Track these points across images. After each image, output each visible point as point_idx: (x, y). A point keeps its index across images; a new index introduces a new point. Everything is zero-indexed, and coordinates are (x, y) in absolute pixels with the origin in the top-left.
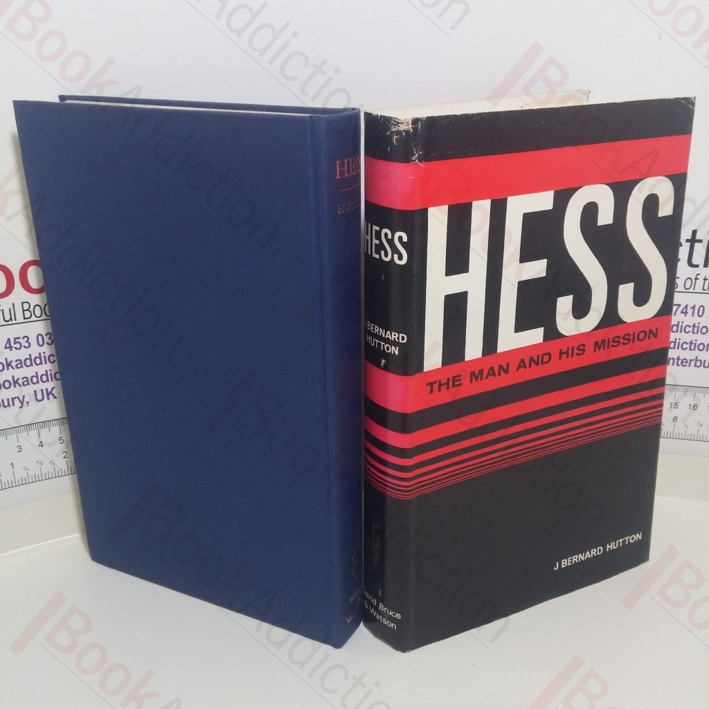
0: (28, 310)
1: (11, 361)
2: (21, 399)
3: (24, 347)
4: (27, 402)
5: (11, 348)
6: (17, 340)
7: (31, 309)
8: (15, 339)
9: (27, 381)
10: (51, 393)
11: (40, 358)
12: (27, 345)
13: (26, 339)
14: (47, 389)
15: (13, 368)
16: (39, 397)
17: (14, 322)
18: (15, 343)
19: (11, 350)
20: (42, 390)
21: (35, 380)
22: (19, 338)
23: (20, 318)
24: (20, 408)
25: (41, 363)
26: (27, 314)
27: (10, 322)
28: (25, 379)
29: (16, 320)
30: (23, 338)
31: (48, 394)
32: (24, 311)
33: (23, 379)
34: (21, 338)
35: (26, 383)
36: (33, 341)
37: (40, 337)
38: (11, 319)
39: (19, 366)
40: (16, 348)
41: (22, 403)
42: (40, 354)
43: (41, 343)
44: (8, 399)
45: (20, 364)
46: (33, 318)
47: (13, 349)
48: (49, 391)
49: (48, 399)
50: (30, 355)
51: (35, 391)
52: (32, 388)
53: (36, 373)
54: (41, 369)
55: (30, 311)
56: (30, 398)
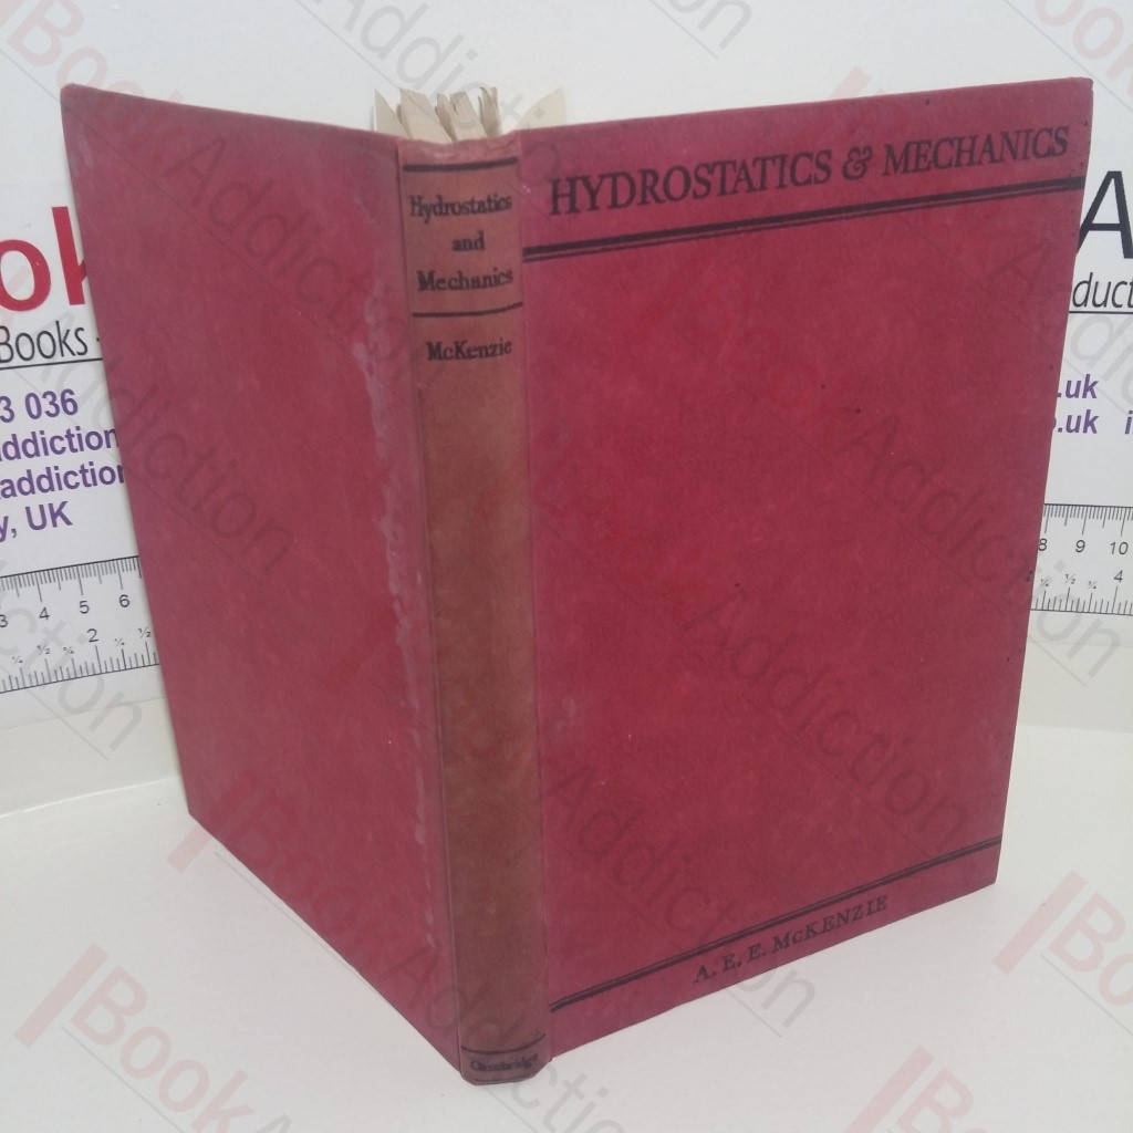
0: (5, 344)
3: (2, 418)
4: (14, 531)
7: (12, 342)
9: (11, 489)
10: (59, 513)
11: (34, 442)
12: (7, 414)
13: (4, 403)
14: (51, 506)
16: (37, 521)
20: (41, 507)
21: (26, 486)
25: (37, 453)
26: (5, 353)
28: (6, 484)
31: (54, 516)
35: (8, 492)
36: (18, 406)
37: (32, 400)
42: (34, 434)
43: (35, 412)
46: (17, 361)
48: (56, 510)
49: (55, 525)
50: (14, 436)
51: (28, 509)
52: (20, 501)
53: (29, 472)
54: (38, 466)
55: (9, 346)
56: (18, 521)
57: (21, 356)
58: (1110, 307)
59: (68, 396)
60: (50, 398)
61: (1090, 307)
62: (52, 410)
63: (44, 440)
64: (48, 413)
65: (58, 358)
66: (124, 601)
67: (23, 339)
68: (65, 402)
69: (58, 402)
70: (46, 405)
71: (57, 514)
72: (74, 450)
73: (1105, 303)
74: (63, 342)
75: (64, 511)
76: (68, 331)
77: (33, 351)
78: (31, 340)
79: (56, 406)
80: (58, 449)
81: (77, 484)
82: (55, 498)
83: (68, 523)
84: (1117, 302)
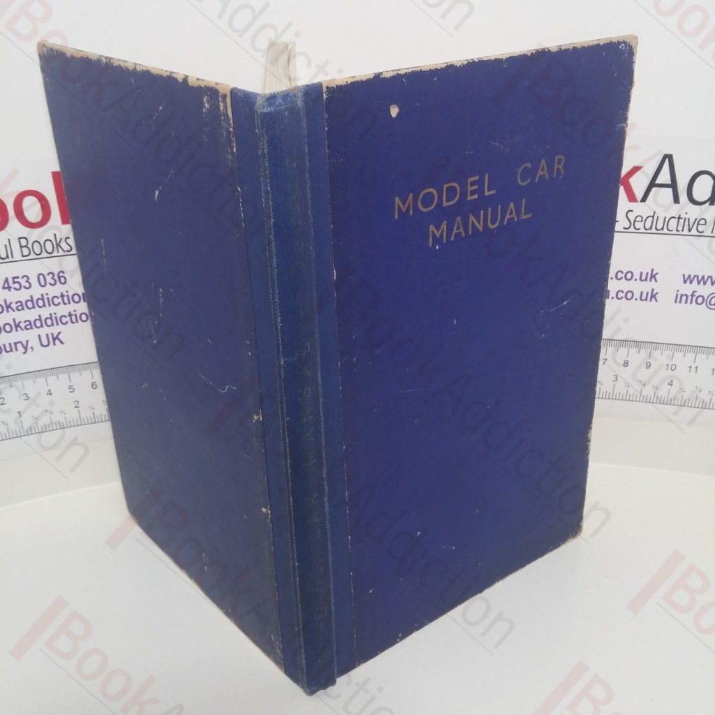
0: (26, 246)
1: (11, 303)
2: (25, 344)
3: (25, 287)
5: (9, 288)
6: (16, 280)
7: (30, 246)
8: (14, 278)
9: (30, 325)
10: (57, 338)
11: (43, 299)
12: (27, 285)
13: (25, 279)
14: (52, 334)
15: (14, 311)
16: (45, 342)
17: (11, 259)
18: (14, 283)
19: (10, 290)
20: (47, 335)
22: (18, 277)
23: (18, 256)
24: (24, 353)
25: (44, 306)
26: (26, 251)
27: (7, 260)
28: (28, 323)
29: (13, 257)
30: (23, 277)
31: (54, 339)
32: (21, 247)
33: (25, 322)
34: (21, 276)
35: (28, 327)
36: (34, 280)
37: (41, 277)
38: (8, 257)
39: (20, 308)
40: (15, 289)
41: (26, 348)
42: (42, 295)
43: (43, 283)
44: (10, 344)
45: (21, 306)
46: (32, 256)
47: (12, 289)
48: (55, 336)
49: (54, 344)
50: (31, 296)
51: (39, 336)
52: (35, 332)
53: (40, 316)
54: (45, 312)
55: (29, 248)
56: (34, 342)
57: (35, 253)
58: (665, 231)
59: (61, 274)
60: (51, 275)
61: (654, 230)
62: (53, 282)
63: (48, 298)
64: (50, 284)
65: (55, 254)
66: (94, 385)
67: (36, 243)
68: (60, 278)
69: (56, 277)
70: (49, 279)
71: (56, 338)
72: (65, 304)
73: (662, 229)
74: (58, 245)
75: (60, 337)
76: (61, 239)
77: (42, 250)
78: (40, 244)
79: (55, 280)
80: (56, 303)
81: (67, 322)
82: (54, 330)
83: (62, 343)
84: (670, 228)
